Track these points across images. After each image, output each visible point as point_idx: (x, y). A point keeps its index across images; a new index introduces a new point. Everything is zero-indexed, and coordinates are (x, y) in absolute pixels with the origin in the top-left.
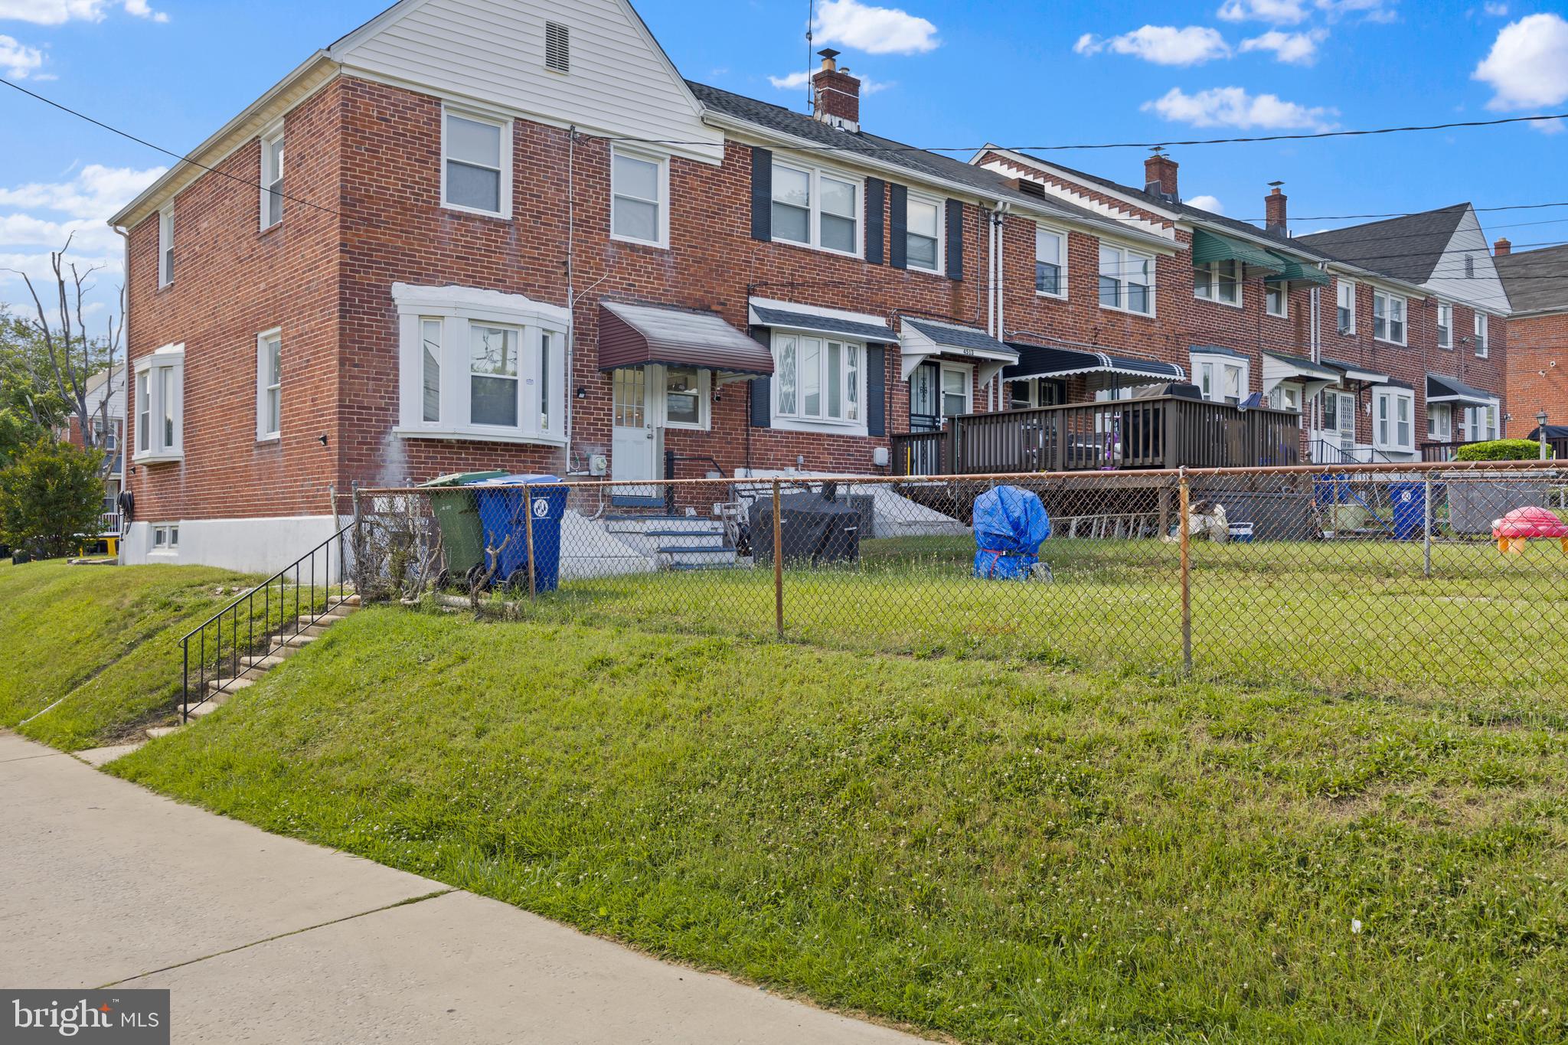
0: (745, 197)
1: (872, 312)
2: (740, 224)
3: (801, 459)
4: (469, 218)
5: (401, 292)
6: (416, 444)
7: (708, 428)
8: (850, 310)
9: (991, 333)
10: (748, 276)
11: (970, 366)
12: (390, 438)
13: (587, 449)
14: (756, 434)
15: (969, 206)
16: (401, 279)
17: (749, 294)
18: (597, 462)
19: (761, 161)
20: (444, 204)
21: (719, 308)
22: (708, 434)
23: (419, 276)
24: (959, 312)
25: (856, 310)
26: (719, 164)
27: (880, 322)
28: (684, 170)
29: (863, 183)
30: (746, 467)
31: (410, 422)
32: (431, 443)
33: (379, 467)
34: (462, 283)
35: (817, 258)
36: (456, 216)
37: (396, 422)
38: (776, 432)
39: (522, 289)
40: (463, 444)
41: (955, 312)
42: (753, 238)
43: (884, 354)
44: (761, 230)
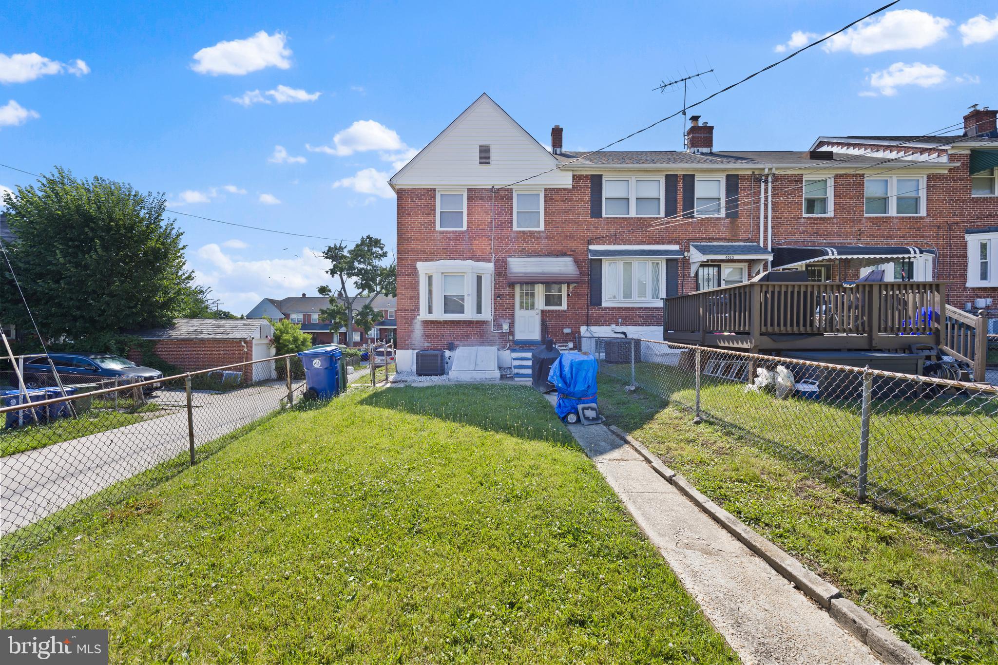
0: (587, 199)
1: (669, 243)
2: (583, 211)
3: (620, 320)
4: (447, 232)
5: (420, 265)
6: (426, 323)
7: (566, 309)
8: (654, 244)
9: (762, 245)
10: (589, 236)
11: (746, 264)
12: (416, 321)
13: (501, 321)
14: (594, 310)
15: (744, 176)
16: (420, 260)
17: (588, 244)
18: (506, 327)
19: (596, 182)
20: (438, 228)
21: (572, 253)
22: (565, 311)
23: (427, 258)
24: (737, 235)
25: (658, 243)
26: (571, 187)
27: (676, 247)
28: (551, 194)
29: (664, 178)
30: (587, 325)
31: (423, 315)
32: (432, 322)
33: (412, 332)
34: (445, 258)
35: (632, 221)
36: (442, 233)
37: (419, 315)
38: (605, 308)
39: (470, 258)
40: (446, 322)
41: (733, 236)
42: (592, 217)
43: (677, 264)
44: (596, 212)
